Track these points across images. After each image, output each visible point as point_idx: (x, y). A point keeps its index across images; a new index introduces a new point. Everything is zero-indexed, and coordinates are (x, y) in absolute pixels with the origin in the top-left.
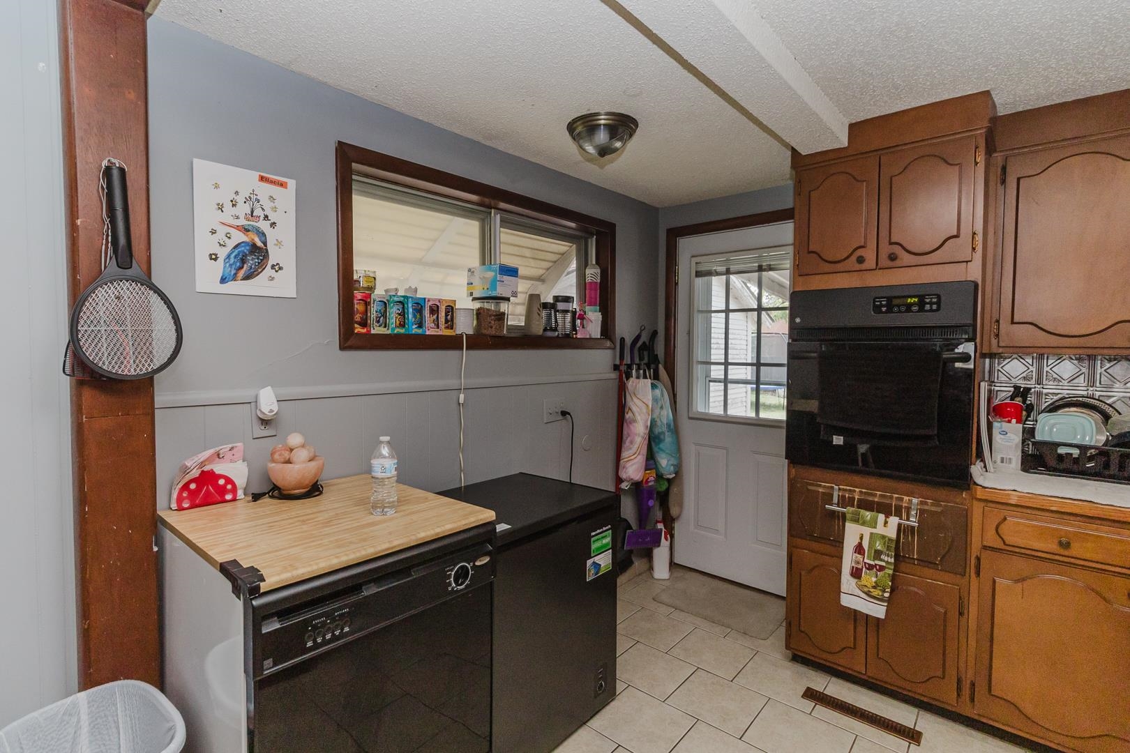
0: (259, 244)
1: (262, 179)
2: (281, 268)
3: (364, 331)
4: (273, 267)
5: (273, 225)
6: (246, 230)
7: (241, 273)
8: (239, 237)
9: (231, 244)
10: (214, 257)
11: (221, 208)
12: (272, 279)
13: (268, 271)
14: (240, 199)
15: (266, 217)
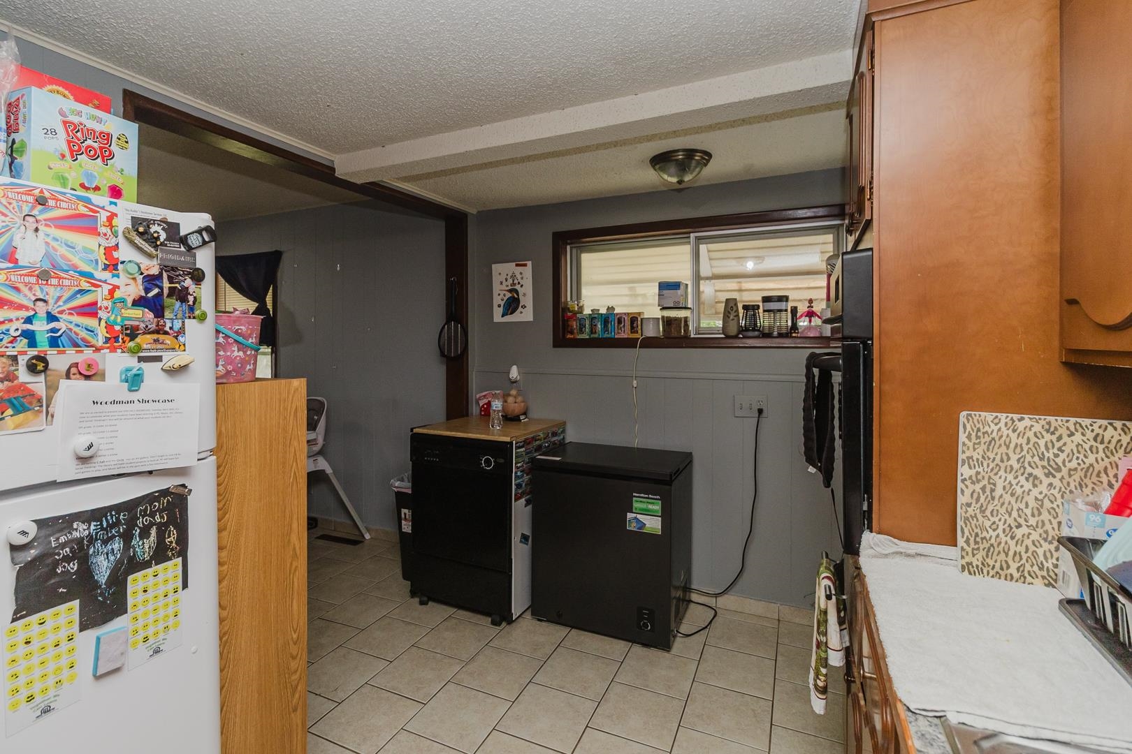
0: (516, 296)
1: (517, 265)
2: (525, 307)
3: (572, 336)
4: (522, 307)
5: (522, 286)
6: (510, 291)
7: (509, 312)
8: (508, 295)
9: (505, 299)
10: (499, 306)
11: (501, 283)
12: (521, 313)
13: (520, 309)
14: (509, 277)
15: (519, 283)
